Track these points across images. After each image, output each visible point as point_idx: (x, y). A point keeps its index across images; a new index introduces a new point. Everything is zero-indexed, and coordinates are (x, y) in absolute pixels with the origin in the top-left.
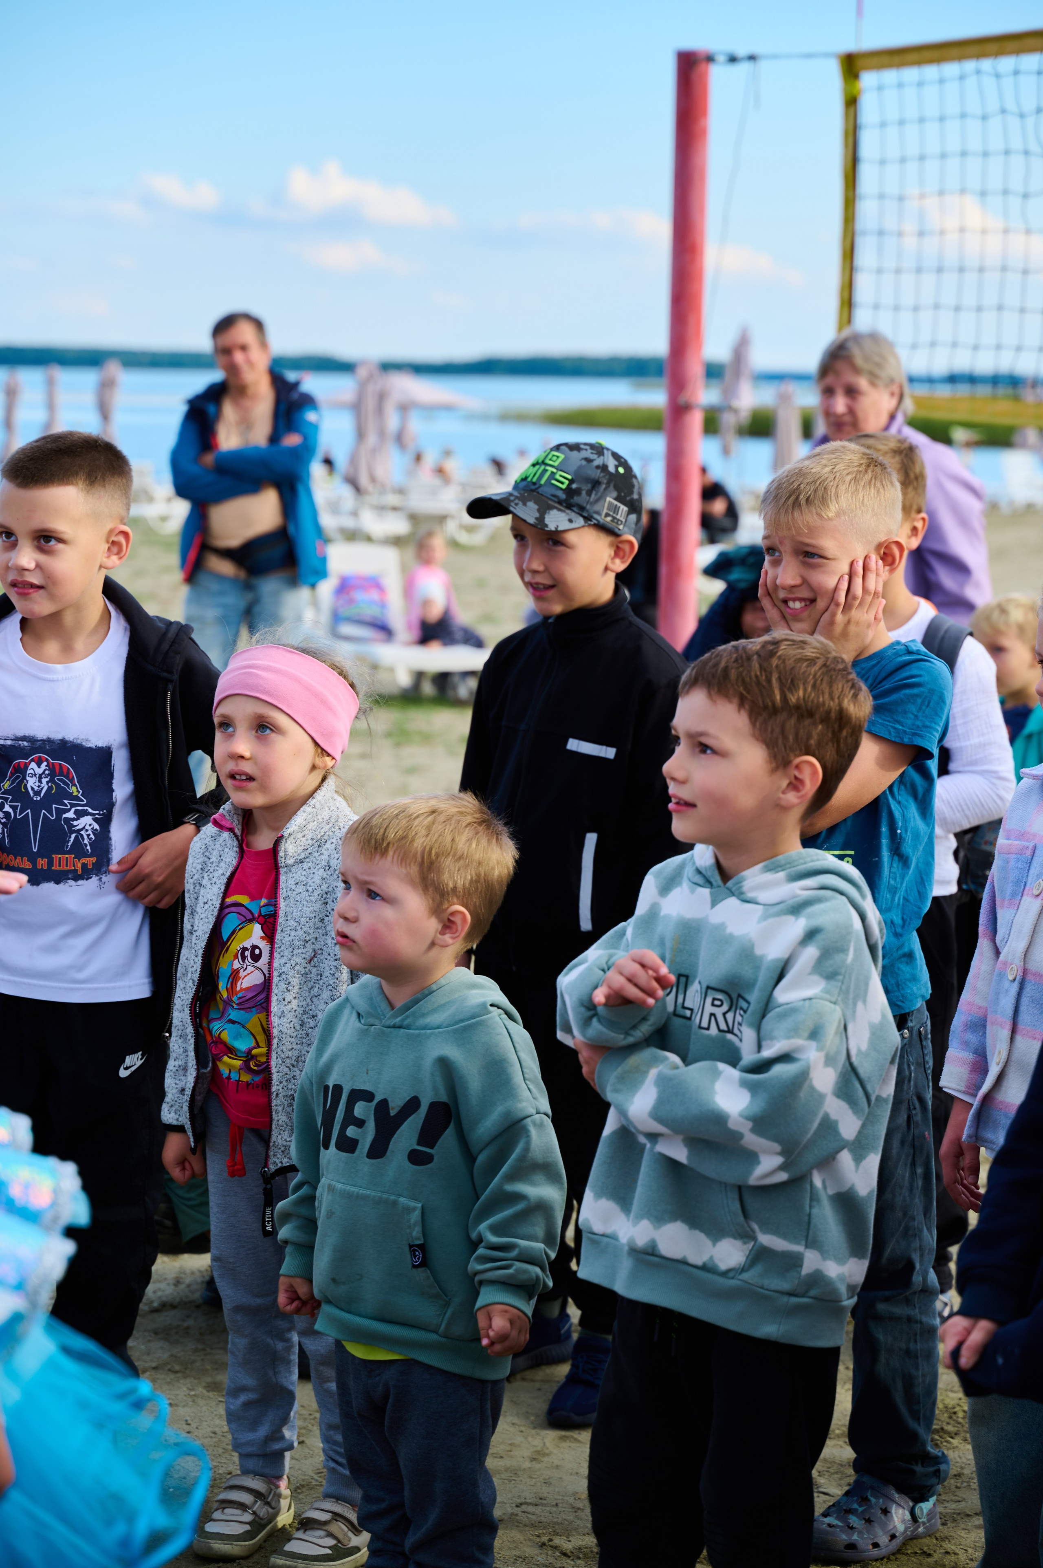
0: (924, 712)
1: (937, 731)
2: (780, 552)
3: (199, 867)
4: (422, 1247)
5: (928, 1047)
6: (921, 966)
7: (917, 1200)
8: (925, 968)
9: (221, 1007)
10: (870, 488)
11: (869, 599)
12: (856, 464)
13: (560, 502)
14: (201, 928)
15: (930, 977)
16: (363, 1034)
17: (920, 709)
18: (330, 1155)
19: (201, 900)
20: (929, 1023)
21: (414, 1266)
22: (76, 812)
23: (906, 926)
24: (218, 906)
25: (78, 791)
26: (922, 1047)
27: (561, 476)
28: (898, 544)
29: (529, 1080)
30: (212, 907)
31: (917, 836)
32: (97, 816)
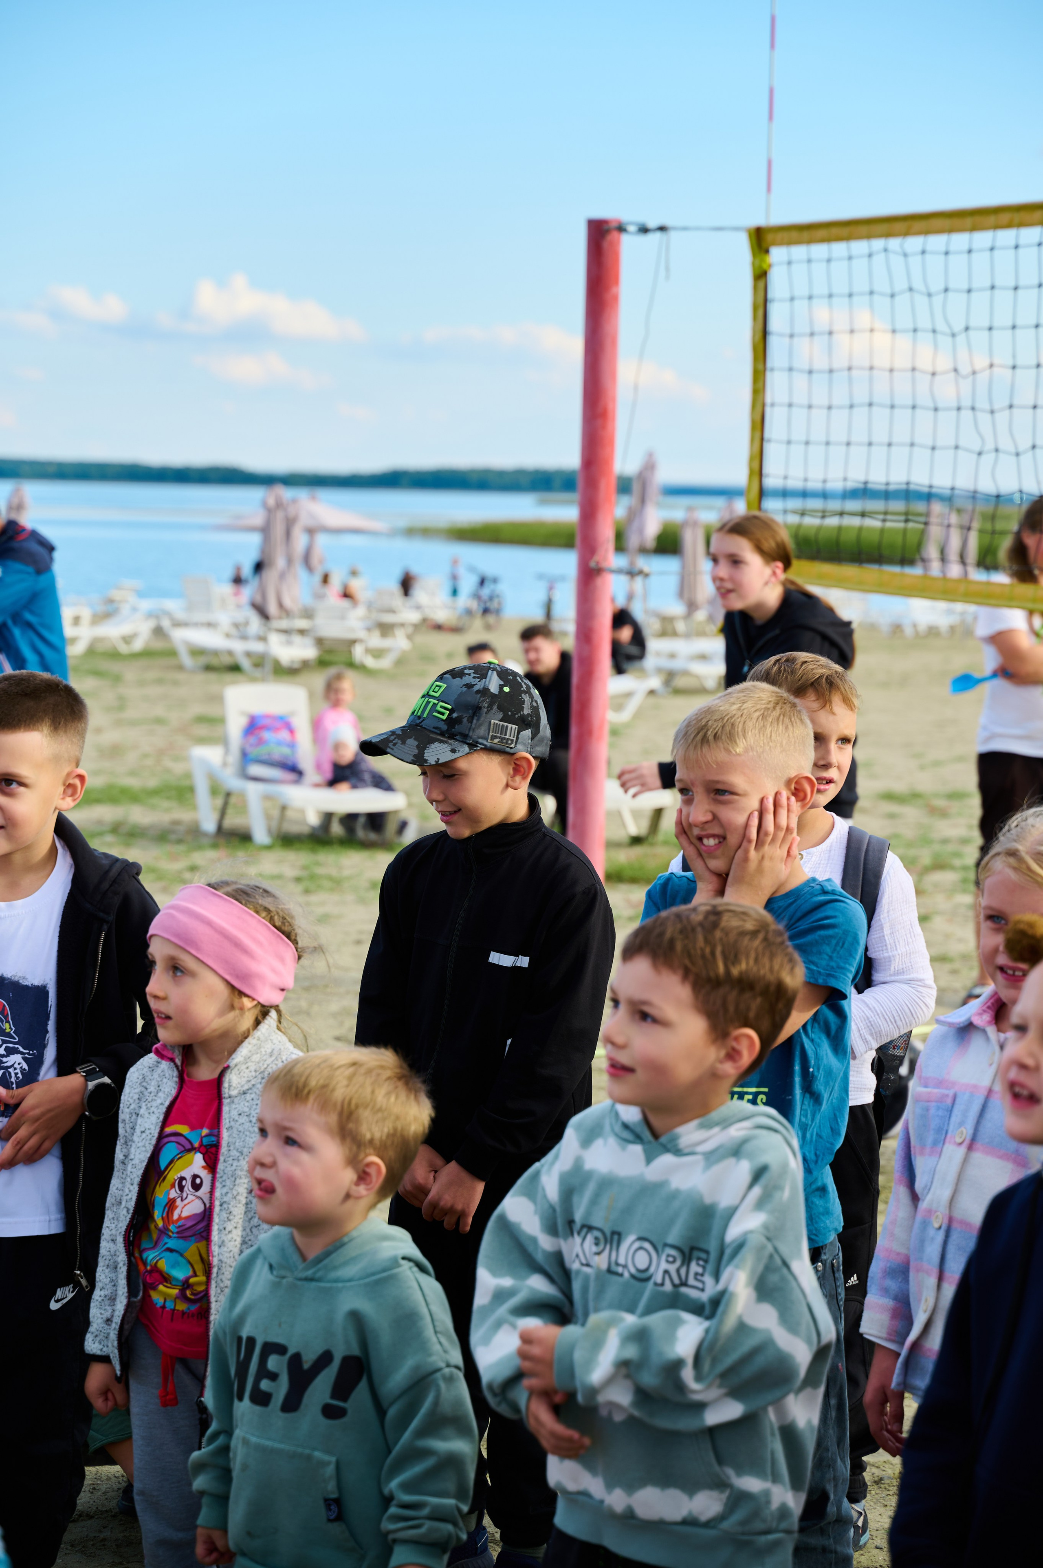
0: (838, 953)
1: (851, 972)
2: (693, 792)
3: (136, 1097)
4: (338, 1501)
5: (840, 1278)
6: (834, 1199)
7: (831, 1431)
8: (837, 1201)
9: (155, 1236)
10: (778, 724)
11: (781, 834)
12: (763, 702)
13: (442, 734)
14: (138, 1156)
15: (843, 1210)
16: (276, 1285)
17: (835, 950)
18: (244, 1408)
19: (138, 1129)
20: (841, 1254)
21: (330, 1520)
22: (6, 1049)
23: (819, 1162)
24: (156, 1135)
25: (10, 1028)
26: (835, 1279)
27: (442, 707)
28: (807, 778)
29: (440, 1333)
30: (150, 1136)
31: (829, 1073)
32: (26, 1055)
